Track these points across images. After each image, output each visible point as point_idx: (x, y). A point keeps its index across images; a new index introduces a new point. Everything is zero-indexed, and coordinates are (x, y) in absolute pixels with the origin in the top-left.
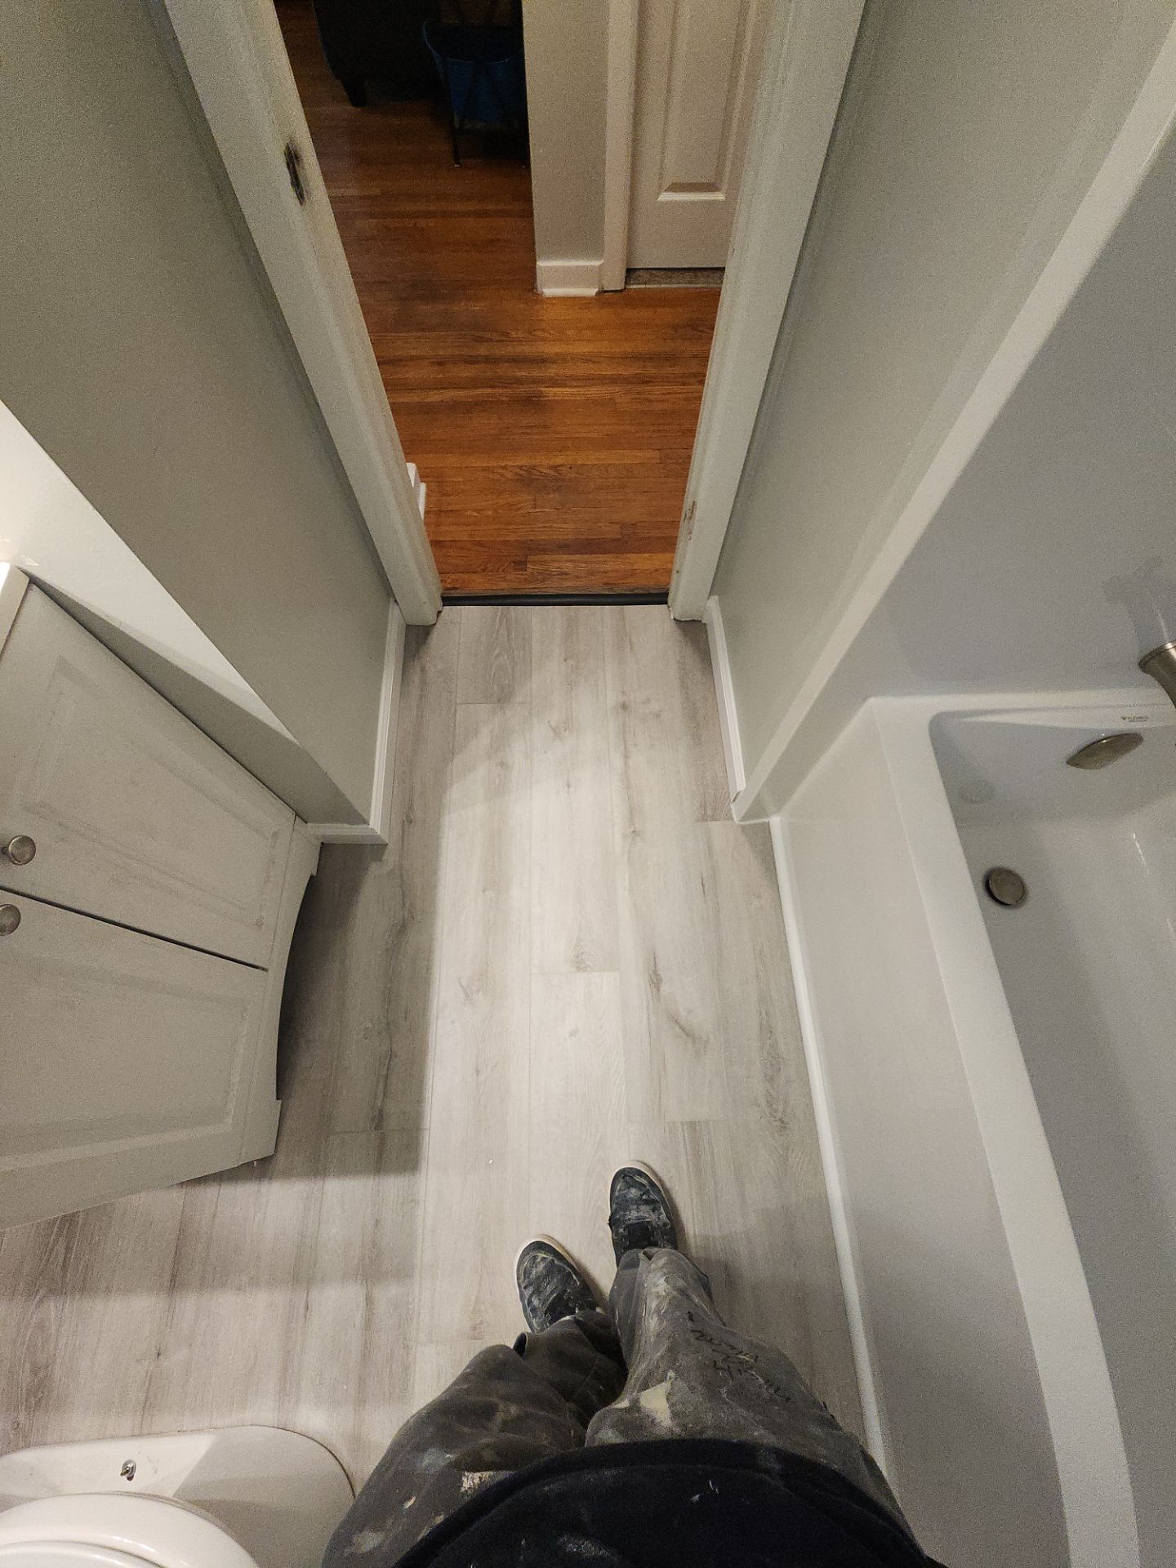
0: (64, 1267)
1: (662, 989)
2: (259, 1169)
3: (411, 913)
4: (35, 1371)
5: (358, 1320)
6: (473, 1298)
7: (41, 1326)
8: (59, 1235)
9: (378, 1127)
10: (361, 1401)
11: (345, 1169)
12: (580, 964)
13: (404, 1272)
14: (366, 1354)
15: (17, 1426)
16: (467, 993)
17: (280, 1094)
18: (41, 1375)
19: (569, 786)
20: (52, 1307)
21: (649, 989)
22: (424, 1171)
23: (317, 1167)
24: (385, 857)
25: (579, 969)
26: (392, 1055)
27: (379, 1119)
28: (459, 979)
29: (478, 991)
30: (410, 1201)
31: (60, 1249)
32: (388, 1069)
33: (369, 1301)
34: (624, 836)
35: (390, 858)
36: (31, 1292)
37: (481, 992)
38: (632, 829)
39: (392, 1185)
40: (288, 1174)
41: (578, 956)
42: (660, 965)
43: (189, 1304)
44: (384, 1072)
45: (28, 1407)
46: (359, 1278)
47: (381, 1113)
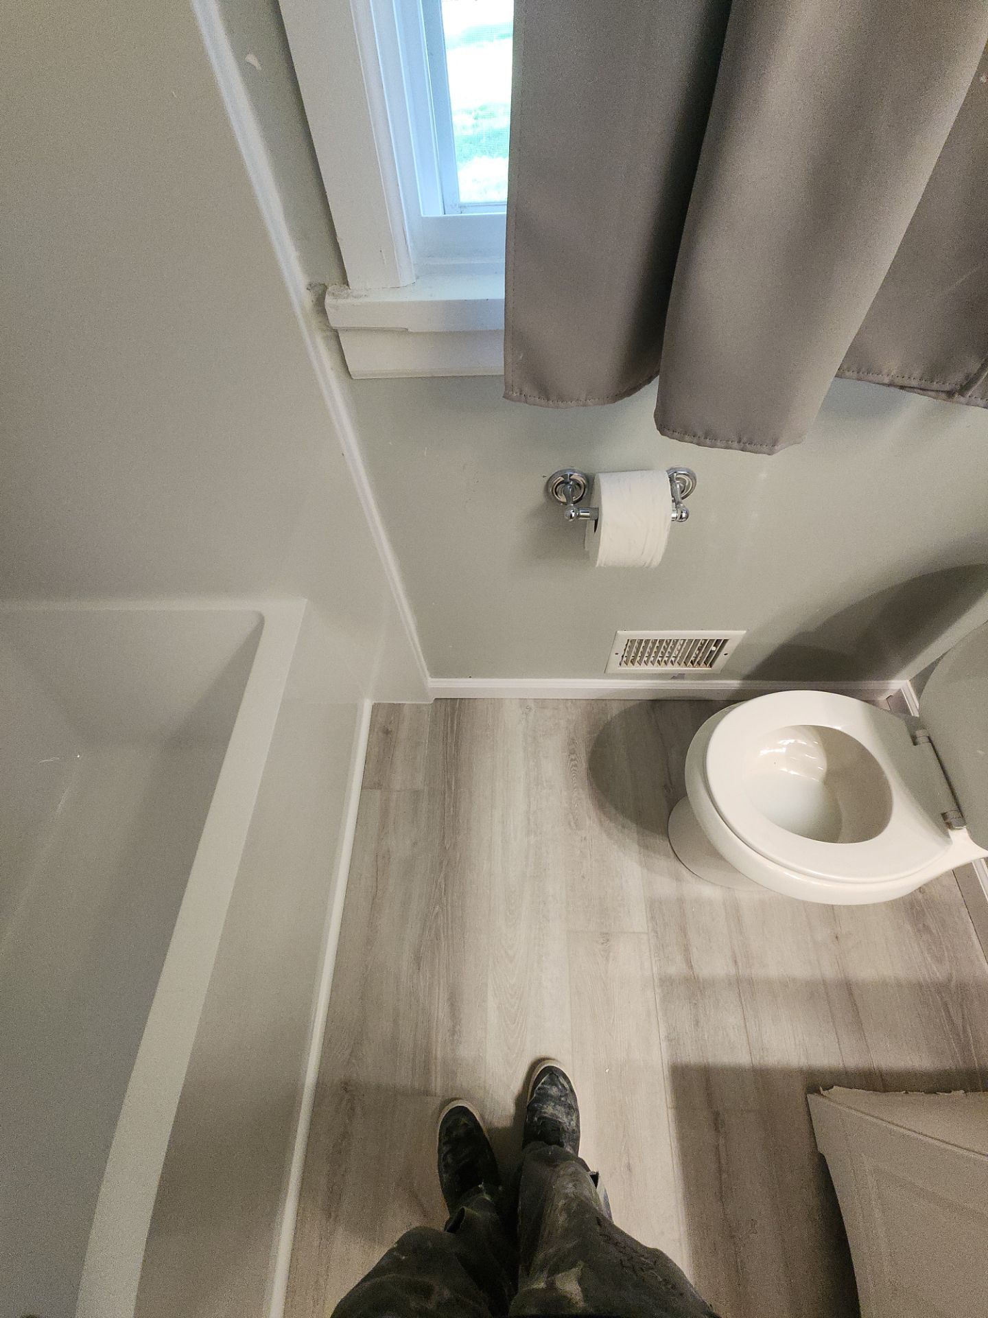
0: (946, 1004)
2: (816, 1082)
4: (927, 928)
5: (695, 952)
6: (611, 962)
7: (939, 960)
8: (965, 1031)
9: (716, 1115)
11: (737, 1072)
13: (666, 982)
14: (683, 930)
17: (822, 1158)
22: (666, 1073)
26: (721, 1196)
27: (717, 1122)
30: (673, 1041)
31: (958, 1022)
32: (722, 1180)
33: (690, 965)
36: (962, 987)
39: (691, 1055)
40: (787, 1074)
43: (829, 972)
44: (724, 1176)
46: (701, 980)
47: (717, 1129)
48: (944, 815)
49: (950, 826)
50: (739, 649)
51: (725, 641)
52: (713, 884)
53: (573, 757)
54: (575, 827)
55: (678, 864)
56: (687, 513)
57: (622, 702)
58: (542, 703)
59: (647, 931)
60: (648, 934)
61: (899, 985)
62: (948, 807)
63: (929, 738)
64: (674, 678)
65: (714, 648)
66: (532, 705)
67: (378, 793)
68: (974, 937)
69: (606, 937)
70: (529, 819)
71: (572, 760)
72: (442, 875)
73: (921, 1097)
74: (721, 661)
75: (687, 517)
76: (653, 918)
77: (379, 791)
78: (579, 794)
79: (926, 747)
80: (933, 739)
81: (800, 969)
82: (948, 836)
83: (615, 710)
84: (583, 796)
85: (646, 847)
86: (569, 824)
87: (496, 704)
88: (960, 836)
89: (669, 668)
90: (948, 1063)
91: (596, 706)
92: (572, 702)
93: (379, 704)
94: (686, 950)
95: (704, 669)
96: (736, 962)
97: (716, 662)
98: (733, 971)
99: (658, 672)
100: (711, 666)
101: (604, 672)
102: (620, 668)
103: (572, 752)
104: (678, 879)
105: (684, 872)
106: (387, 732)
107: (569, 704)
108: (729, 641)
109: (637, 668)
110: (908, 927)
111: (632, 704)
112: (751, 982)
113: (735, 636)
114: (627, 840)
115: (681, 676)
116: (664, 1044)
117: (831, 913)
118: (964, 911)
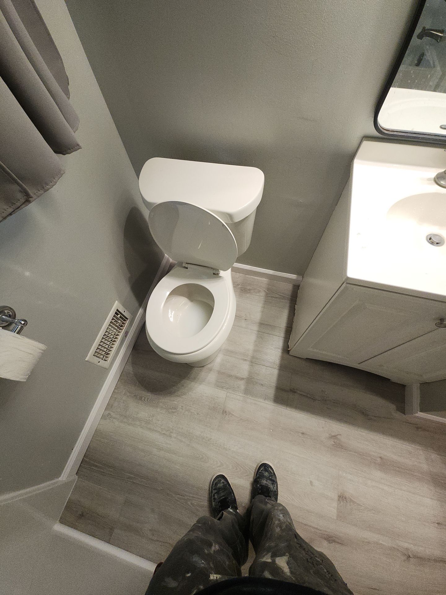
0: (272, 297)
1: (325, 541)
2: (286, 350)
3: (371, 419)
5: (238, 375)
6: (234, 413)
7: (259, 291)
8: (280, 295)
9: (291, 390)
10: (219, 372)
11: (280, 376)
12: (342, 498)
13: (247, 392)
14: (230, 376)
15: (238, 285)
16: (334, 437)
18: (248, 291)
19: (438, 524)
20: (263, 294)
21: (326, 533)
22: (274, 404)
23: (283, 367)
24: (398, 412)
25: (339, 497)
26: (314, 400)
27: (293, 391)
28: (340, 435)
29: (334, 442)
30: (266, 398)
31: (277, 296)
32: (310, 397)
33: (242, 379)
34: (407, 549)
35: (398, 415)
36: (268, 289)
37: (334, 443)
38: (411, 556)
39: (271, 392)
40: (282, 358)
41: (345, 498)
42: (337, 546)
43: (255, 328)
45: (242, 288)
46: (249, 377)
47: (295, 392)
48: (214, 274)
49: (218, 274)
50: (124, 305)
51: (117, 310)
52: (217, 356)
53: (143, 399)
54: (175, 410)
55: (205, 367)
56: (22, 321)
57: (128, 363)
58: (109, 406)
59: (226, 392)
60: (227, 392)
61: (264, 307)
62: (212, 272)
63: (186, 263)
64: (126, 336)
65: (119, 316)
66: (107, 412)
67: (117, 531)
68: (256, 278)
69: (224, 412)
70: (164, 434)
71: (144, 400)
72: (174, 495)
73: (295, 317)
74: (127, 314)
75: (25, 321)
76: (222, 387)
77: (116, 531)
78: (161, 402)
79: (189, 266)
80: (187, 262)
81: (253, 337)
82: (221, 277)
83: (130, 368)
84: (163, 400)
85: (195, 378)
86: (174, 412)
87: (97, 434)
88: (222, 273)
89: (119, 338)
90: (288, 305)
91: (123, 378)
92: (116, 389)
93: (61, 518)
94: (237, 378)
95: (127, 323)
96: (245, 360)
97: (126, 316)
98: (248, 363)
99: (119, 343)
100: (127, 319)
101: (106, 371)
102: (108, 361)
103: (141, 398)
104: (210, 370)
105: (209, 366)
106: (82, 516)
107: (116, 391)
108: (118, 309)
109: (112, 353)
110: (248, 295)
111: (130, 359)
112: (253, 357)
113: (117, 305)
114: (189, 386)
115: (126, 333)
116: (266, 402)
117: (238, 317)
118: (247, 276)
